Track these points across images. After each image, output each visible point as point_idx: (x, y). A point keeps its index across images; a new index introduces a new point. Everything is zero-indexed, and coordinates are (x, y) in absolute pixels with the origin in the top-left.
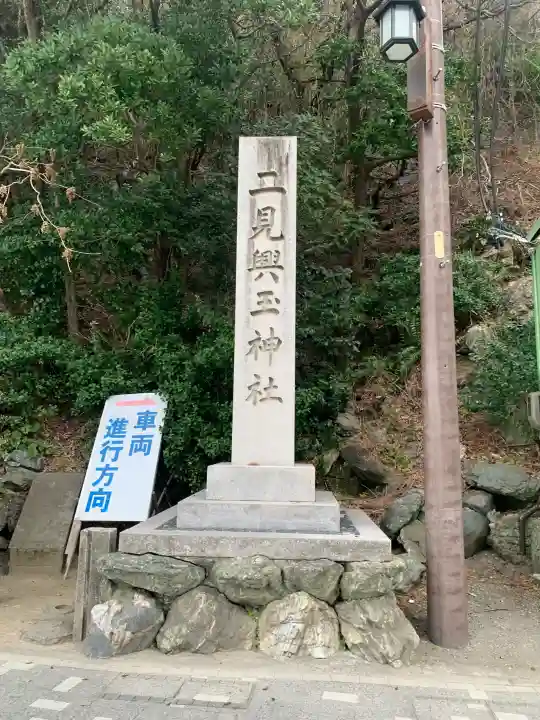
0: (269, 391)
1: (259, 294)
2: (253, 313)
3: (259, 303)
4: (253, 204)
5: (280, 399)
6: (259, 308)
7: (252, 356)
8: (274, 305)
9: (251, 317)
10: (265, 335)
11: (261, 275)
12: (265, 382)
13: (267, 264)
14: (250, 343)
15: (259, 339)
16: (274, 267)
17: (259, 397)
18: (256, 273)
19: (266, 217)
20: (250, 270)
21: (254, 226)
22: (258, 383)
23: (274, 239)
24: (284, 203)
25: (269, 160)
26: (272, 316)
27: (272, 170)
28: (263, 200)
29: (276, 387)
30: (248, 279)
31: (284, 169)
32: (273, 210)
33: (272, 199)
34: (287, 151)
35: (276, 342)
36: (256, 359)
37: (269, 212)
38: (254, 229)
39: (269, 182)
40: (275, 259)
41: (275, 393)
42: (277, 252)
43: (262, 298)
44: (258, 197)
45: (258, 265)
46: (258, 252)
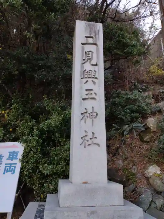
0: (92, 140)
1: (86, 90)
2: (83, 99)
3: (86, 94)
4: (83, 49)
5: (98, 144)
6: (87, 97)
7: (83, 121)
8: (94, 96)
9: (83, 101)
10: (90, 111)
11: (87, 81)
12: (90, 135)
13: (90, 76)
14: (82, 114)
15: (86, 112)
16: (93, 78)
17: (87, 143)
18: (85, 80)
19: (89, 55)
20: (82, 78)
21: (84, 59)
22: (86, 136)
23: (93, 65)
24: (98, 50)
25: (90, 31)
26: (93, 101)
27: (92, 36)
28: (87, 48)
29: (96, 138)
30: (81, 83)
31: (97, 36)
32: (92, 52)
33: (92, 48)
34: (98, 29)
35: (95, 114)
36: (85, 122)
37: (90, 53)
38: (84, 60)
39: (90, 41)
40: (94, 74)
41: (95, 141)
42: (95, 71)
43: (87, 92)
44: (85, 46)
45: (86, 76)
46: (85, 70)
